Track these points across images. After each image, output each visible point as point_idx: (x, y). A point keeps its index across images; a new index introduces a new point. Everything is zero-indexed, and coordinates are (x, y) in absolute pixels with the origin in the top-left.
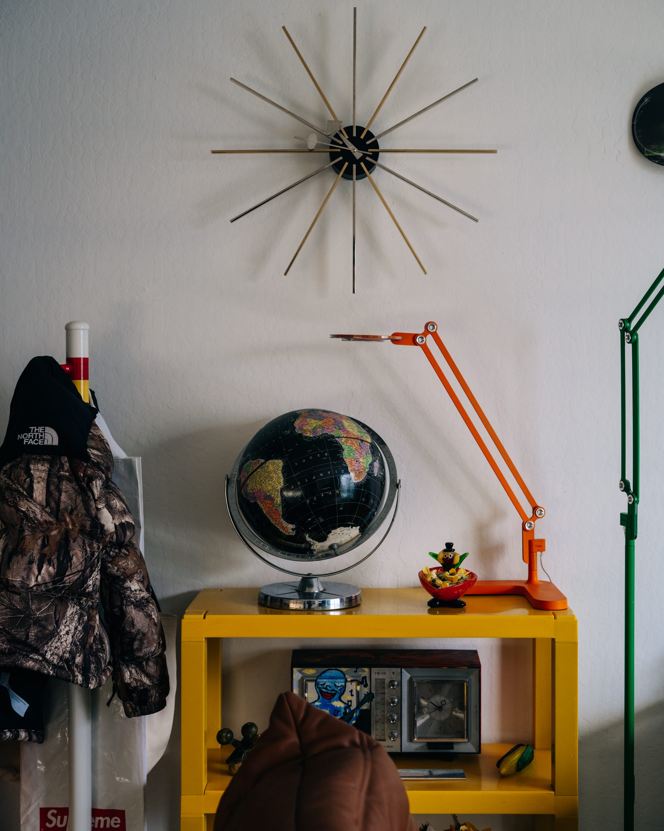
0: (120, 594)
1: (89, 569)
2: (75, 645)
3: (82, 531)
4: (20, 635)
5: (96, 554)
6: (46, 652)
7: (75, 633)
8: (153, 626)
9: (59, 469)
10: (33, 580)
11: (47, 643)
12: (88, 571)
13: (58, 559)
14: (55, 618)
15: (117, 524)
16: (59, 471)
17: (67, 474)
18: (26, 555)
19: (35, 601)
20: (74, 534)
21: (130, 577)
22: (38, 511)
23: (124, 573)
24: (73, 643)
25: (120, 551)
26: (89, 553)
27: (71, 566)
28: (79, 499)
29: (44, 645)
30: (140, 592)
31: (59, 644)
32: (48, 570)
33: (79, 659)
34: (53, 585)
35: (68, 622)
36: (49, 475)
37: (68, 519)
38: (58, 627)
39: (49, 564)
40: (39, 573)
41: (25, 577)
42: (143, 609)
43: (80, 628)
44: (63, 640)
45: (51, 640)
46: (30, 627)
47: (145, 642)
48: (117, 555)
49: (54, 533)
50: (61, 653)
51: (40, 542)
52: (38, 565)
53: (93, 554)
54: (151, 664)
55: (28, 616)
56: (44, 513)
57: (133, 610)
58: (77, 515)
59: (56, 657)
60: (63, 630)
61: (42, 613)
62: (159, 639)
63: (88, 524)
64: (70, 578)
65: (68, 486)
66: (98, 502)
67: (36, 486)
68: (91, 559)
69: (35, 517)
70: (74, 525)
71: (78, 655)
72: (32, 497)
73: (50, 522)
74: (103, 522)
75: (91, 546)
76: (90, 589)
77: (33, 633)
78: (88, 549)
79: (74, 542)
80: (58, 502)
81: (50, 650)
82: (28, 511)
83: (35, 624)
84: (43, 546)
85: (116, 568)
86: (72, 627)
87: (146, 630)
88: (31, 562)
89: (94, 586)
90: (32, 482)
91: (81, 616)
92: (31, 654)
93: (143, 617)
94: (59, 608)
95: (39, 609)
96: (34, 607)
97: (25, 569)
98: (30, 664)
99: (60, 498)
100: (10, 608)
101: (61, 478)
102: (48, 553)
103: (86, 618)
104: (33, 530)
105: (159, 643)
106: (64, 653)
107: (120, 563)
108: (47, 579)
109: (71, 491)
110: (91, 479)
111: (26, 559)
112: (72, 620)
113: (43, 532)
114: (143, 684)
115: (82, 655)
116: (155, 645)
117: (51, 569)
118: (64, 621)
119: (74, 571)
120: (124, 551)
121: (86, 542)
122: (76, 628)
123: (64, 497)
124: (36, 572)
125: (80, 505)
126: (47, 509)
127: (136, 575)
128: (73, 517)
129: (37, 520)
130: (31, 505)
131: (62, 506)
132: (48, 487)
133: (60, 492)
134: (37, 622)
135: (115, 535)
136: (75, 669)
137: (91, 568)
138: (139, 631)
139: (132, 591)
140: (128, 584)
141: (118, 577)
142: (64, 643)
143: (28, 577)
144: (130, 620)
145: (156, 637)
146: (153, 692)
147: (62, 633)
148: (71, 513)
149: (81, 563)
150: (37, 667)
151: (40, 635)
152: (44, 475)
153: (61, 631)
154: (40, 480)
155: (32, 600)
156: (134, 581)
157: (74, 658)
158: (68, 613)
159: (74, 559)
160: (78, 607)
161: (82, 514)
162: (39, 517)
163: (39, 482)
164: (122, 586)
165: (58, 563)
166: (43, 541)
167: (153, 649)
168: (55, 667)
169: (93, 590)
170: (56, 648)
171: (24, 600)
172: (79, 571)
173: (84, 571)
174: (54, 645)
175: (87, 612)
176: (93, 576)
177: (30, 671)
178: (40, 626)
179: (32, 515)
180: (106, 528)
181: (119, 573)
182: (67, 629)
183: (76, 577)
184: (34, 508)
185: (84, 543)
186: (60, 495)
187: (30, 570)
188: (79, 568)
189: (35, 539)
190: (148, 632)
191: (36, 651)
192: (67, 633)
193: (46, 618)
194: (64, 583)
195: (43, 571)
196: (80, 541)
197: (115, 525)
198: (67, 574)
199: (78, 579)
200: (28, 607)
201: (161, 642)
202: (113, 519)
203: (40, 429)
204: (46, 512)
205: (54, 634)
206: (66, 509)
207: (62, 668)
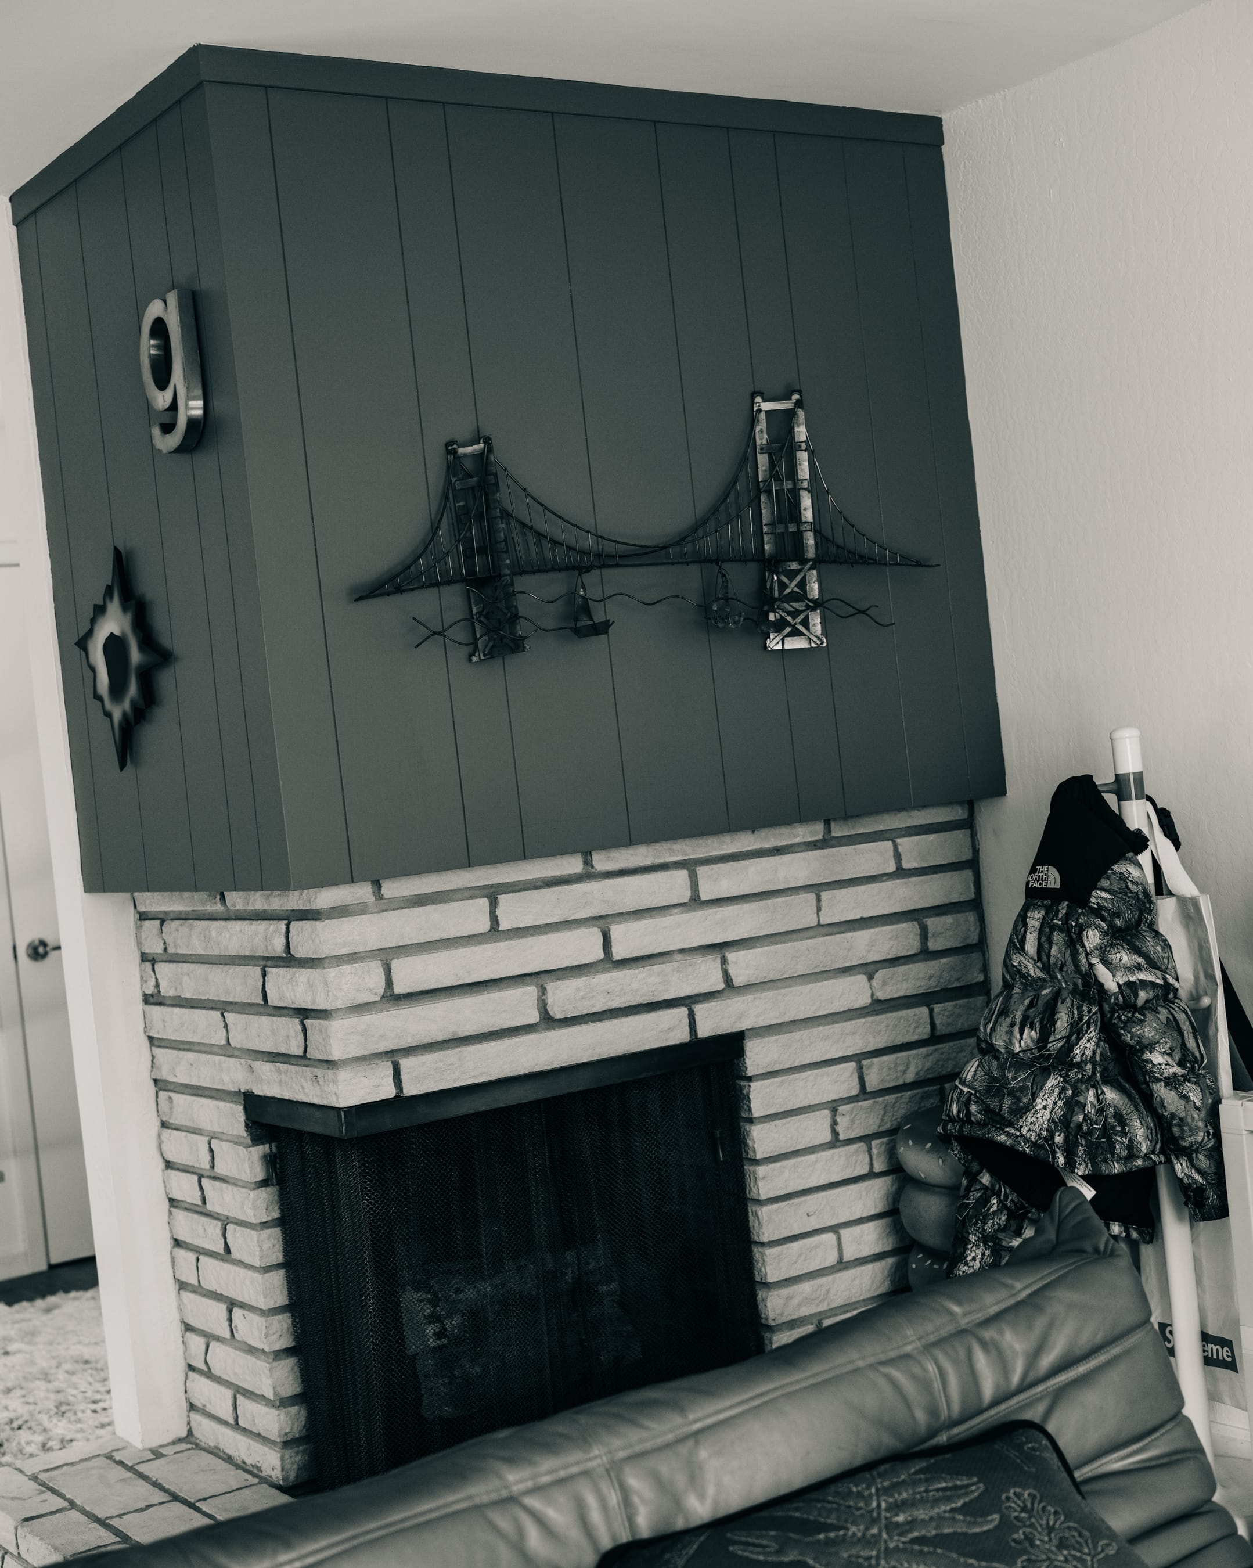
0: (1141, 1068)
1: (1075, 1035)
2: (1054, 1122)
3: (1074, 992)
4: (994, 1105)
5: (1086, 1018)
6: (1021, 1127)
7: (1053, 1109)
8: (1193, 1110)
9: (1053, 916)
10: (1017, 1045)
11: (1022, 1118)
12: (1074, 1038)
13: (1041, 1022)
14: (1032, 1089)
15: (1121, 982)
16: (1053, 919)
17: (1060, 923)
18: (1008, 1016)
19: (1012, 1069)
20: (1065, 994)
21: (1150, 1047)
22: (1030, 966)
23: (1139, 1043)
24: (1052, 1120)
25: (1133, 1016)
26: (1076, 1016)
27: (1055, 1031)
28: (1068, 952)
29: (1018, 1119)
30: (1168, 1067)
31: (1034, 1119)
32: (1031, 1035)
33: (1059, 1139)
34: (1039, 1052)
35: (1046, 1096)
36: (1042, 925)
37: (1059, 977)
38: (1034, 1100)
39: (1031, 1028)
40: (1022, 1038)
41: (1008, 1041)
42: (1177, 1089)
43: (1060, 1103)
44: (1038, 1115)
45: (1025, 1113)
46: (1004, 1098)
47: (1186, 1128)
48: (1130, 1020)
49: (1045, 992)
50: (1038, 1130)
51: (1027, 1002)
52: (1020, 1029)
53: (1081, 1018)
54: (1201, 1157)
55: (1003, 1085)
56: (1036, 969)
57: (1162, 1089)
58: (1067, 971)
59: (1034, 1134)
60: (1039, 1103)
61: (1017, 1083)
62: (1206, 1126)
63: (1079, 982)
64: (1054, 1045)
65: (1059, 937)
66: (1090, 957)
67: (1028, 937)
68: (1078, 1024)
69: (1028, 973)
70: (1066, 982)
71: (1057, 1134)
72: (1023, 949)
73: (1043, 979)
74: (1101, 980)
75: (1079, 1008)
76: (1078, 1059)
77: (1007, 1103)
78: (1076, 1012)
79: (1062, 1003)
80: (1049, 955)
81: (1026, 1125)
82: (1020, 965)
83: (1009, 1094)
84: (1031, 1006)
85: (1129, 1036)
86: (1051, 1102)
87: (1183, 1115)
88: (1012, 1025)
89: (1082, 1055)
90: (1025, 932)
91: (1063, 1090)
92: (1007, 1127)
93: (1176, 1098)
94: (1037, 1079)
95: (1015, 1078)
96: (1009, 1076)
97: (1007, 1033)
98: (1002, 1138)
99: (1050, 951)
100: (988, 1075)
101: (1053, 928)
102: (1032, 1015)
103: (1070, 1092)
104: (1025, 988)
105: (1208, 1133)
106: (1040, 1130)
107: (1133, 1030)
108: (1031, 1045)
109: (1061, 943)
110: (1081, 928)
111: (1009, 1020)
112: (1051, 1093)
113: (1035, 990)
114: (1196, 1182)
115: (1062, 1135)
116: (1202, 1134)
117: (1033, 1033)
118: (1042, 1094)
119: (1058, 1037)
120: (1137, 1015)
121: (1075, 1003)
122: (1055, 1103)
123: (1054, 951)
124: (1018, 1037)
125: (1069, 960)
126: (1039, 964)
127: (1157, 1045)
128: (1064, 974)
129: (1030, 976)
130: (1023, 959)
131: (1052, 960)
132: (1039, 939)
133: (1050, 943)
134: (1012, 1093)
135: (1120, 996)
136: (1057, 1150)
137: (1078, 1035)
138: (1173, 1115)
139: (1154, 1065)
140: (1147, 1055)
141: (1132, 1047)
142: (1040, 1119)
143: (1011, 1043)
144: (1159, 1100)
145: (1201, 1124)
146: (1210, 1193)
147: (1038, 1108)
148: (1061, 969)
149: (1066, 1028)
150: (1009, 1142)
151: (1014, 1107)
152: (1037, 924)
153: (1037, 1105)
154: (1033, 929)
155: (1009, 1067)
156: (1155, 1052)
157: (1053, 1137)
158: (1046, 1085)
159: (1059, 1023)
160: (1062, 1080)
161: (1071, 971)
162: (1032, 972)
163: (1031, 933)
164: (1140, 1058)
165: (1041, 1028)
166: (1032, 1002)
167: (1200, 1139)
168: (1034, 1145)
169: (1082, 1061)
170: (1031, 1123)
171: (1002, 1067)
172: (1063, 1038)
173: (1068, 1038)
174: (1029, 1120)
175: (1071, 1086)
176: (1080, 1043)
177: (1001, 1146)
178: (1015, 1097)
179: (1024, 971)
180: (1106, 987)
181: (1133, 1042)
182: (1045, 1103)
183: (1060, 1044)
184: (1025, 962)
185: (1072, 1005)
186: (1051, 947)
187: (1010, 1033)
188: (1063, 1034)
189: (1022, 996)
190: (1186, 1117)
191: (1011, 1125)
192: (1045, 1108)
193: (1022, 1089)
194: (1048, 1050)
195: (1025, 1035)
196: (1068, 1002)
197: (1118, 984)
198: (1050, 1040)
199: (1062, 1046)
200: (1004, 1076)
201: (1211, 1131)
202: (1114, 976)
203: (1045, 869)
204: (1038, 968)
205: (1029, 1108)
206: (1056, 964)
207: (1042, 1147)
